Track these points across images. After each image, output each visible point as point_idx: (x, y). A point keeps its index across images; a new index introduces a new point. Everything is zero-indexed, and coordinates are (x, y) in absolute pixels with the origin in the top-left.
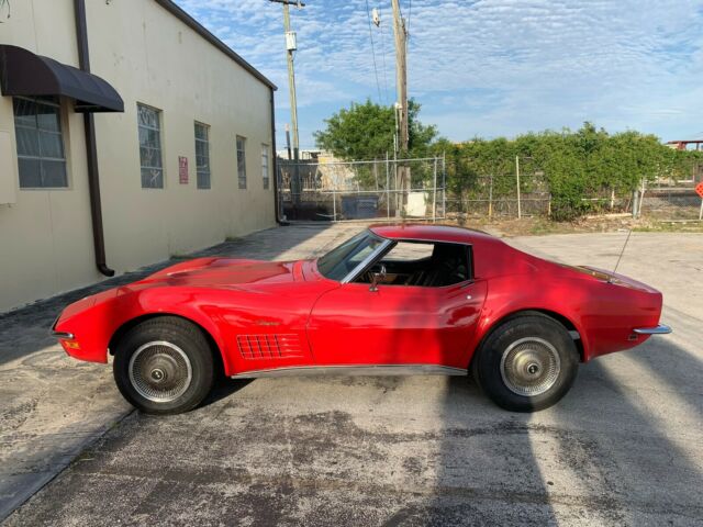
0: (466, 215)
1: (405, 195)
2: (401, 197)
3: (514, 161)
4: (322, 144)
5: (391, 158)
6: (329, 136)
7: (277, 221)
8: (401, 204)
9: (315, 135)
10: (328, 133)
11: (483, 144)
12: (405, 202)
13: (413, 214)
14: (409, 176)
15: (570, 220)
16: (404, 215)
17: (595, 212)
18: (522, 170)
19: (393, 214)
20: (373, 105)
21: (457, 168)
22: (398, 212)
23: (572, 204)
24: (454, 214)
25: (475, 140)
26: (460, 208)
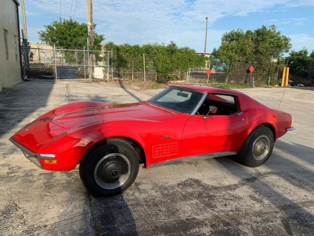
0: (122, 79)
1: (93, 68)
2: (91, 69)
3: (142, 56)
4: (43, 38)
5: (86, 49)
6: (47, 34)
7: (22, 78)
8: (91, 72)
9: (39, 33)
10: (47, 33)
11: (130, 47)
12: (93, 71)
13: (97, 78)
14: (94, 59)
15: (164, 83)
16: (93, 78)
17: (173, 80)
18: (146, 60)
19: (87, 77)
20: (73, 21)
21: (118, 57)
22: (90, 76)
23: (165, 76)
24: (116, 78)
25: (126, 45)
26: (119, 76)
